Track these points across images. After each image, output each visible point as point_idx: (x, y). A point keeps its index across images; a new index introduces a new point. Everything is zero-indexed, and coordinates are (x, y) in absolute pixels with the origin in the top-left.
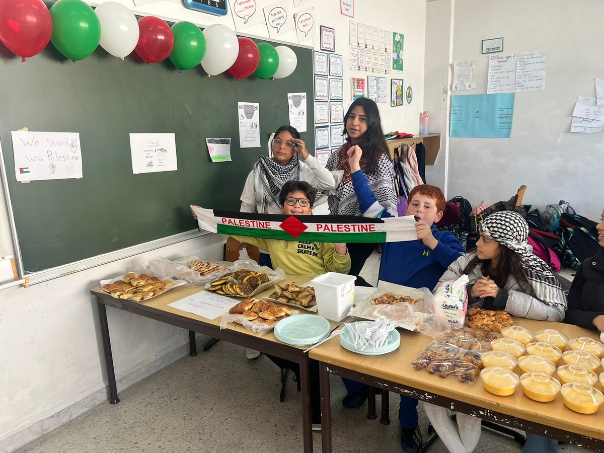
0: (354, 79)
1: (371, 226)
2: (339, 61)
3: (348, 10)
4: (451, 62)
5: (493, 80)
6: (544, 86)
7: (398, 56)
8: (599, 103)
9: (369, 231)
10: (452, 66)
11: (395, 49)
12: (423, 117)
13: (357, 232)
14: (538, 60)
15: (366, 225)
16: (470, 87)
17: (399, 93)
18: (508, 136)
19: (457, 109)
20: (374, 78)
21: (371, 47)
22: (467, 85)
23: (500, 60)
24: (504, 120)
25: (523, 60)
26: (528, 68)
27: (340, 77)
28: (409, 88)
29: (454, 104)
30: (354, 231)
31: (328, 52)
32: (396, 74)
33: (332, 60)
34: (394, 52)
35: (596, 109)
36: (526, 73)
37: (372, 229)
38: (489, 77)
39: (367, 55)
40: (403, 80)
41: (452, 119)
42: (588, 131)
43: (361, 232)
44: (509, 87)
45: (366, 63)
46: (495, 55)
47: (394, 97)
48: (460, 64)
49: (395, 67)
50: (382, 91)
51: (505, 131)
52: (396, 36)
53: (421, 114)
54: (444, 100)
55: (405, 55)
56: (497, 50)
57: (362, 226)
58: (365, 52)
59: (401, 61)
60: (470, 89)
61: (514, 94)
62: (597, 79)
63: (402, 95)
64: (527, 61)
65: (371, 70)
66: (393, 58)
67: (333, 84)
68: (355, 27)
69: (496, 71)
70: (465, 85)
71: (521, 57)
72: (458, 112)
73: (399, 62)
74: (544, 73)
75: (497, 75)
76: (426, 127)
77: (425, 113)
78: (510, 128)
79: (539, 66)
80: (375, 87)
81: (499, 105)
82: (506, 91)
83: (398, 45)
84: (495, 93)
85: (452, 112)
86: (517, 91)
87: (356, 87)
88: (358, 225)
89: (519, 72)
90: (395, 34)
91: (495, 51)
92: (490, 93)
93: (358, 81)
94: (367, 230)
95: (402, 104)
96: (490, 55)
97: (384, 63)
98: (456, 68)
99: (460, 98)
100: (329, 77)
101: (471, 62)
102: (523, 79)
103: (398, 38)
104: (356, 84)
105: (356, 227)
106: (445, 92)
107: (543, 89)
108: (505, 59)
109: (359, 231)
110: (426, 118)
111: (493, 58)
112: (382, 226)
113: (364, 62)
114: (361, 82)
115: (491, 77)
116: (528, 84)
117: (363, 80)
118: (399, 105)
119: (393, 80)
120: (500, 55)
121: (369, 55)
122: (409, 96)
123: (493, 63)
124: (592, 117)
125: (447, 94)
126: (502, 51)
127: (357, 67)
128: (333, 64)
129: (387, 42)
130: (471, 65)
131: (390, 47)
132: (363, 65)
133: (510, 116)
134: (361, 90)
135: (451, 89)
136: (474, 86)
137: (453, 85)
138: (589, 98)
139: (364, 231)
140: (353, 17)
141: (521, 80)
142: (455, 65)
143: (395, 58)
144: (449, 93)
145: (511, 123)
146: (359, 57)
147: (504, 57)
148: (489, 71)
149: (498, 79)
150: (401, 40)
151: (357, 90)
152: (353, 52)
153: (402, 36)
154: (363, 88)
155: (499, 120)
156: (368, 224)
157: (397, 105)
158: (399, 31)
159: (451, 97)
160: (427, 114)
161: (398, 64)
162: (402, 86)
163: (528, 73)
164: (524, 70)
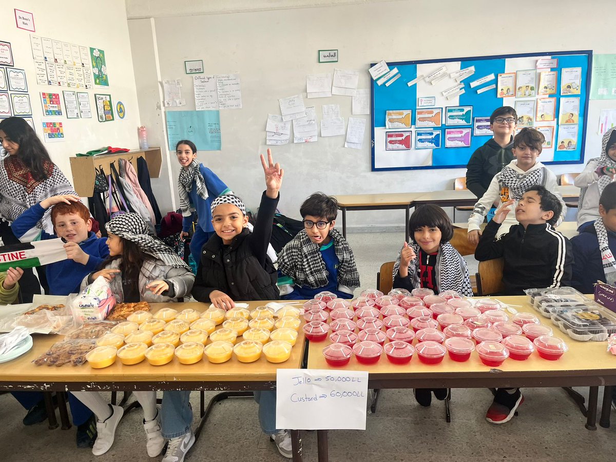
0: (44, 94)
1: (21, 254)
2: (21, 75)
3: (26, 24)
4: (160, 79)
5: (199, 98)
6: (241, 105)
7: (100, 71)
8: (284, 120)
9: (20, 259)
10: (161, 83)
11: (94, 64)
12: (140, 131)
13: (8, 261)
14: (234, 82)
15: (16, 253)
16: (180, 103)
17: (108, 108)
18: (219, 149)
19: (172, 124)
20: (72, 93)
21: (63, 62)
22: (178, 101)
23: (203, 80)
24: (214, 135)
25: (221, 81)
26: (227, 88)
27: (25, 93)
28: (120, 103)
29: (169, 119)
30: (5, 260)
31: (5, 67)
32: (100, 89)
33: (12, 75)
34: (93, 67)
35: (283, 125)
36: (225, 93)
37: (22, 257)
38: (195, 95)
39: (58, 69)
40: (110, 95)
41: (169, 133)
42: (279, 143)
43: (12, 260)
44: (214, 105)
45: (59, 78)
46: (198, 75)
47: (101, 112)
48: (168, 82)
49: (98, 81)
50: (84, 105)
51: (216, 144)
52: (94, 51)
53: (138, 129)
54: (159, 115)
55: (109, 70)
56: (199, 71)
57: (12, 254)
58: (55, 66)
59: (104, 76)
60: (180, 105)
61: (218, 111)
62: (281, 100)
63: (111, 110)
64: (225, 82)
65: (66, 84)
66: (94, 74)
67: (16, 99)
68: (39, 41)
69: (201, 90)
70: (176, 102)
71: (220, 79)
72: (174, 127)
73: (102, 77)
74: (239, 94)
75: (202, 94)
76: (145, 141)
77: (142, 127)
78: (220, 142)
79: (235, 87)
80: (75, 102)
81: (207, 120)
82: (211, 109)
83: (99, 60)
84: (203, 110)
85: (168, 127)
86: (220, 108)
87: (48, 102)
88: (8, 254)
89: (220, 92)
90: (92, 50)
91: (197, 72)
92: (199, 110)
93: (50, 96)
94: (17, 258)
95: (113, 120)
96: (194, 75)
97: (82, 77)
98: (165, 86)
99: (173, 114)
100: (10, 92)
101: (178, 80)
102: (224, 98)
103: (96, 54)
104: (48, 100)
105: (6, 257)
106: (159, 108)
107: (241, 107)
108: (206, 80)
109: (10, 260)
110: (144, 133)
111: (196, 78)
112: (32, 252)
113: (55, 76)
114: (54, 97)
115: (197, 96)
116: (229, 103)
117: (57, 96)
118: (108, 121)
119: (97, 96)
120: (202, 75)
121: (61, 69)
122: (121, 111)
123: (197, 82)
124: (281, 131)
125: (160, 109)
126: (203, 72)
127: (47, 82)
128: (13, 78)
129: (83, 56)
130: (178, 83)
131: (89, 62)
132: (55, 79)
133: (218, 130)
134: (56, 105)
135: (164, 105)
136: (184, 103)
137: (165, 102)
138: (277, 116)
139: (15, 259)
140: (35, 31)
141: (222, 99)
142: (164, 82)
143: (97, 73)
144: (163, 109)
145: (220, 137)
146: (49, 71)
147: (206, 78)
148: (195, 90)
149: (204, 98)
150: (101, 55)
151: (51, 105)
152: (40, 67)
153: (101, 52)
154: (58, 103)
155: (210, 135)
156: (18, 252)
157: (106, 121)
158: (98, 46)
159: (165, 112)
160: (144, 129)
161: (101, 79)
162: (110, 102)
163: (228, 93)
164: (223, 91)
